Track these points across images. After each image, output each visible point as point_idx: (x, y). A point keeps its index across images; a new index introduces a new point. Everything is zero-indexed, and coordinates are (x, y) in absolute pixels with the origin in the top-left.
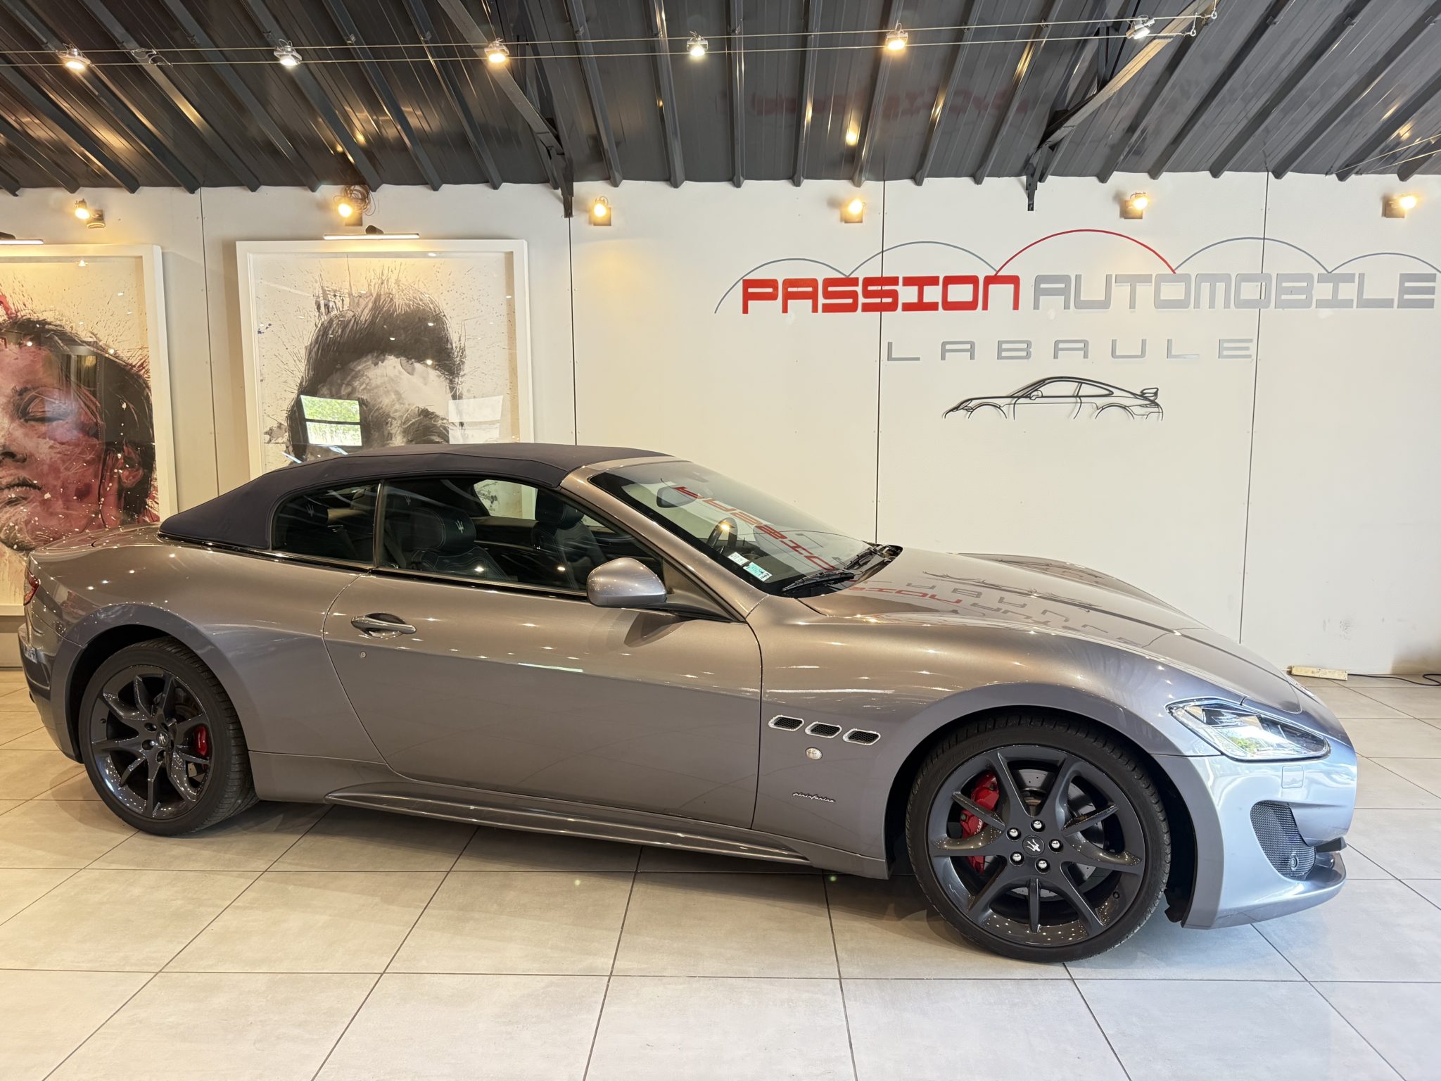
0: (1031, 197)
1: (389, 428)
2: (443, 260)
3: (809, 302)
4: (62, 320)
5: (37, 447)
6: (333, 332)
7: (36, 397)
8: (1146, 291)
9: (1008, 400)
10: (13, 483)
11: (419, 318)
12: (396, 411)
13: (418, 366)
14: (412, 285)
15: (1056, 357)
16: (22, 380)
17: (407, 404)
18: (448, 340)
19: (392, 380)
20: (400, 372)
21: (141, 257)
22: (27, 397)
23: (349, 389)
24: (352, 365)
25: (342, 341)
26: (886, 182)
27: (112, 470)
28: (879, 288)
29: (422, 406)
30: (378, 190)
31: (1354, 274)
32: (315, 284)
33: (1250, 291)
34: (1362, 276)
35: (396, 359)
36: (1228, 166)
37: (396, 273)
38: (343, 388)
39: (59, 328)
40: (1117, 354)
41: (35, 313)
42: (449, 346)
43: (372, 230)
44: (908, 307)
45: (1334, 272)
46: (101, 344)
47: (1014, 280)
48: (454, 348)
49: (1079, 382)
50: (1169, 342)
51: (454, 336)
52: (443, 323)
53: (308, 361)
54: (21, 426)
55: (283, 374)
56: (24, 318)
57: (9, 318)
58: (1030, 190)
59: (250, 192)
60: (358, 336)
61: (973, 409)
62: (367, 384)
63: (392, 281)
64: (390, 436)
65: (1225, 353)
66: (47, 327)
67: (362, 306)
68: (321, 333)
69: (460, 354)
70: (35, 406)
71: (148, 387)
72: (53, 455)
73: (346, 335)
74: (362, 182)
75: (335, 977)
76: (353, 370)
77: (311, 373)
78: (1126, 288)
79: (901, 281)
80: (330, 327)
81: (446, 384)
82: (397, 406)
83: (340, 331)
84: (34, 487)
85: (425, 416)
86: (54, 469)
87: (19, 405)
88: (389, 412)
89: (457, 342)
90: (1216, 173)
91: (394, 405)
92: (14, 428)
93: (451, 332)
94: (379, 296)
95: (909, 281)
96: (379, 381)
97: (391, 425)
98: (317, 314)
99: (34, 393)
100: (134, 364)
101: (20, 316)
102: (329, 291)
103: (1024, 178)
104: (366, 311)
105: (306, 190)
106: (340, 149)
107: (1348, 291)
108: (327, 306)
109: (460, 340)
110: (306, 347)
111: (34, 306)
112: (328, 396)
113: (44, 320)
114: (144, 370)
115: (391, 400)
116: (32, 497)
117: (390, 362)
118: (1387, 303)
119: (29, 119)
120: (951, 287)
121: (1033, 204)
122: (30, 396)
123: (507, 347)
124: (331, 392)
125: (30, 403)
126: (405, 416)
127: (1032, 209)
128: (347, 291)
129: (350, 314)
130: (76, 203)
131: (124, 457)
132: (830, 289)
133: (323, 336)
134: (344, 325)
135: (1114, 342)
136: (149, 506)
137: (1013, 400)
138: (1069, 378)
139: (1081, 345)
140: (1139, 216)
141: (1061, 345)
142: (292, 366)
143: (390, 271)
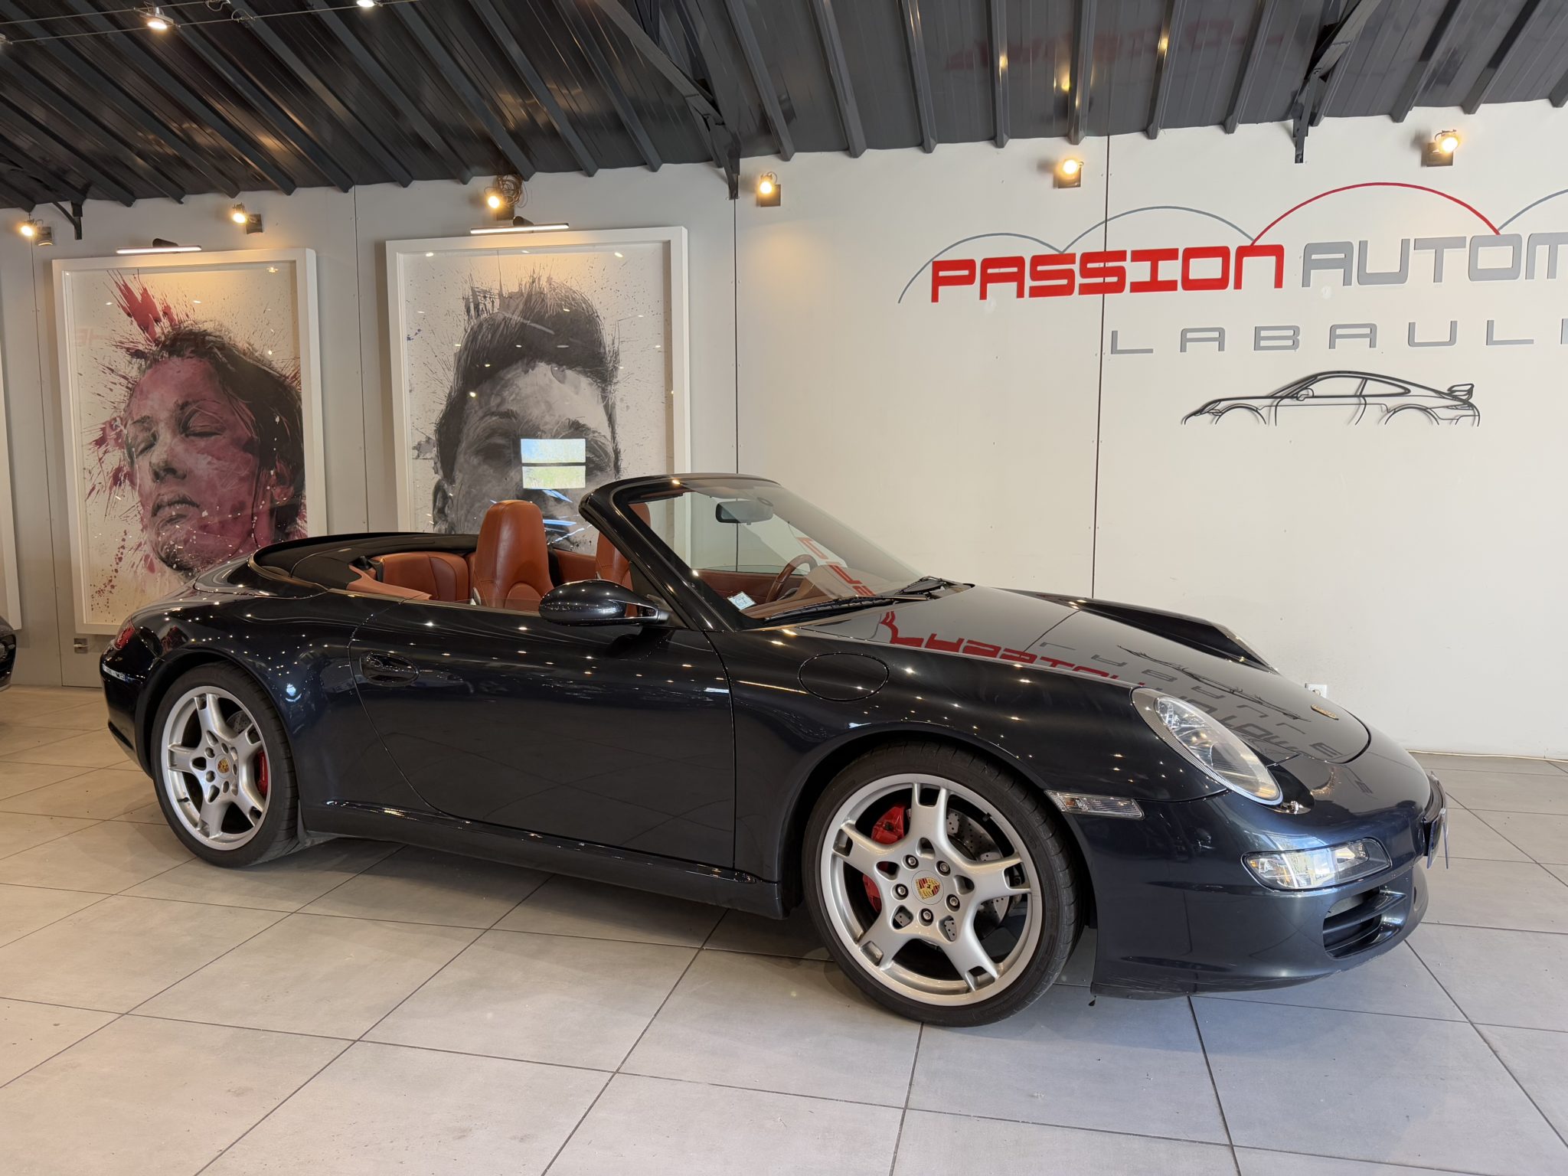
0: (1299, 145)
2: (597, 253)
3: (1014, 285)
8: (1456, 260)
9: (1268, 401)
10: (174, 500)
13: (569, 373)
14: (565, 283)
15: (1332, 346)
18: (601, 344)
20: (550, 380)
21: (295, 262)
23: (498, 400)
24: (502, 373)
26: (1110, 137)
27: (265, 487)
28: (1102, 265)
29: (573, 418)
30: (531, 179)
37: (548, 269)
38: (492, 399)
39: (219, 340)
40: (1416, 341)
42: (602, 350)
43: (520, 222)
44: (1137, 287)
46: (256, 354)
47: (1277, 251)
48: (607, 352)
49: (1362, 378)
50: (1490, 323)
51: (607, 339)
53: (457, 369)
55: (431, 384)
56: (187, 329)
58: (1298, 138)
59: (401, 188)
60: (507, 342)
61: (1221, 413)
62: (517, 395)
66: (207, 338)
67: (513, 308)
68: (471, 338)
71: (300, 400)
76: (503, 379)
77: (460, 382)
78: (1430, 254)
79: (1129, 256)
80: (480, 332)
81: (598, 392)
82: (547, 418)
84: (192, 504)
85: (577, 429)
88: (539, 425)
90: (1557, 101)
94: (530, 296)
95: (1138, 256)
98: (466, 318)
99: (194, 407)
100: (287, 375)
101: (183, 328)
102: (479, 292)
103: (1290, 122)
105: (458, 183)
108: (477, 307)
110: (455, 354)
113: (205, 331)
116: (190, 515)
120: (1192, 261)
121: (1302, 154)
123: (662, 350)
124: (480, 403)
127: (1301, 161)
129: (500, 317)
130: (234, 208)
131: (276, 473)
132: (1040, 268)
133: (472, 342)
134: (493, 325)
135: (1412, 326)
136: (299, 526)
137: (1274, 402)
138: (1349, 372)
139: (1367, 331)
140: (1449, 162)
141: (1339, 332)
142: (440, 374)
143: (542, 267)
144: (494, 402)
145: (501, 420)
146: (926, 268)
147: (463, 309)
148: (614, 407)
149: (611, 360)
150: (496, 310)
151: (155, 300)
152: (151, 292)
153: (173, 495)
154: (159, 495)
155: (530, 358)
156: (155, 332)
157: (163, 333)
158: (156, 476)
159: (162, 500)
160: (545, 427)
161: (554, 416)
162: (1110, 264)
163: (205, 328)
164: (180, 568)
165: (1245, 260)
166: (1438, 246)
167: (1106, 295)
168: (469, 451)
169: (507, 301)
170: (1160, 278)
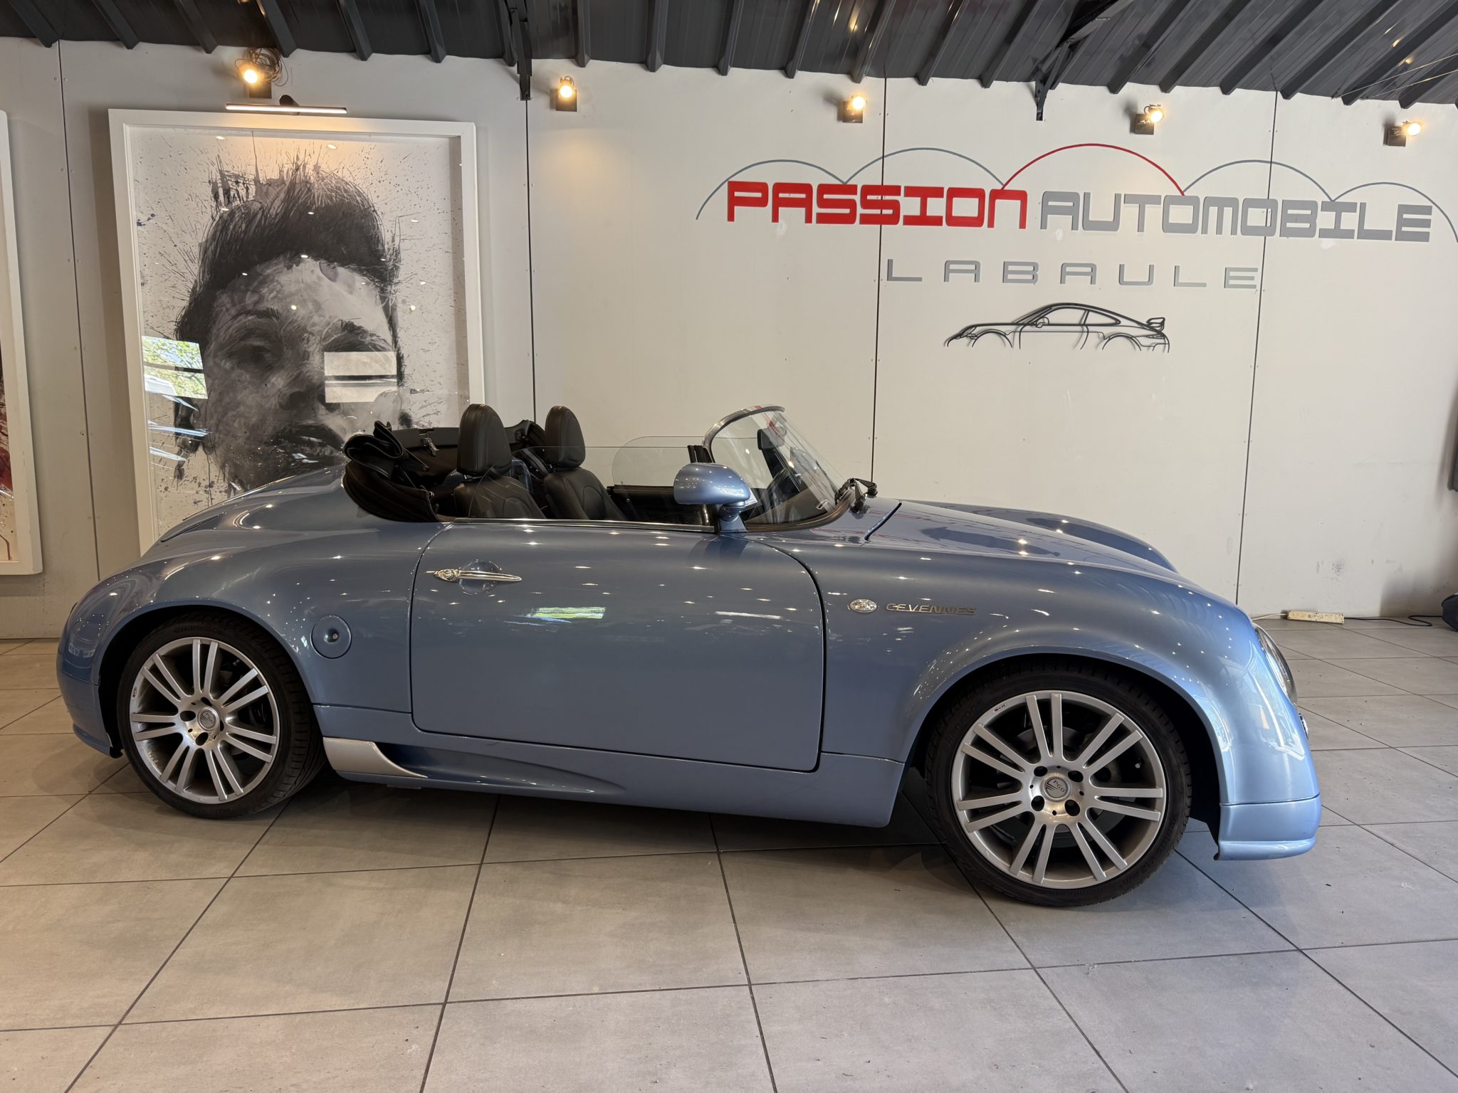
0: (1040, 104)
1: (306, 346)
2: (373, 144)
3: (802, 211)
6: (234, 227)
9: (1013, 328)
11: (343, 213)
12: (314, 325)
13: (341, 270)
14: (335, 172)
15: (1062, 281)
18: (378, 241)
19: (309, 287)
20: (319, 278)
23: (256, 298)
24: (259, 268)
25: (246, 238)
26: (887, 79)
28: (879, 198)
29: (346, 319)
30: (290, 56)
31: (1356, 204)
32: (211, 167)
33: (1257, 217)
34: (1363, 206)
35: (315, 262)
36: (1240, 83)
37: (314, 157)
40: (1124, 280)
42: (380, 248)
43: (287, 101)
44: (910, 221)
45: (1337, 201)
47: (1021, 196)
48: (386, 249)
49: (1086, 310)
50: (1177, 268)
51: (386, 236)
52: (373, 219)
55: (170, 277)
58: (1040, 99)
59: (125, 49)
60: (266, 233)
61: (978, 337)
65: (1231, 282)
67: (272, 197)
68: (220, 227)
69: (393, 257)
74: (270, 44)
76: (261, 275)
77: (207, 276)
78: (1135, 208)
80: (231, 221)
81: (376, 292)
82: (316, 319)
83: (244, 226)
88: (306, 325)
89: (390, 243)
90: (1226, 90)
91: (311, 317)
93: (383, 231)
94: (293, 184)
95: (911, 192)
96: (293, 288)
97: (308, 341)
98: (214, 204)
102: (229, 176)
103: (1033, 84)
104: (277, 203)
105: (199, 50)
107: (1350, 221)
108: (227, 192)
110: (200, 245)
118: (1385, 235)
120: (955, 200)
121: (1042, 113)
123: (451, 251)
124: (233, 300)
126: (326, 330)
127: (1041, 119)
128: (253, 177)
132: (826, 196)
133: (221, 231)
134: (249, 217)
135: (1121, 267)
137: (1017, 328)
138: (1076, 304)
139: (1089, 270)
140: (1151, 132)
141: (1068, 269)
142: (181, 266)
143: (307, 154)
144: (250, 299)
145: (259, 320)
146: (721, 188)
147: (210, 194)
148: (396, 309)
149: (390, 260)
150: (251, 198)
155: (294, 253)
160: (314, 328)
161: (324, 316)
162: (887, 198)
165: (998, 202)
166: (1142, 201)
167: (883, 226)
168: (219, 354)
169: (265, 189)
170: (929, 213)
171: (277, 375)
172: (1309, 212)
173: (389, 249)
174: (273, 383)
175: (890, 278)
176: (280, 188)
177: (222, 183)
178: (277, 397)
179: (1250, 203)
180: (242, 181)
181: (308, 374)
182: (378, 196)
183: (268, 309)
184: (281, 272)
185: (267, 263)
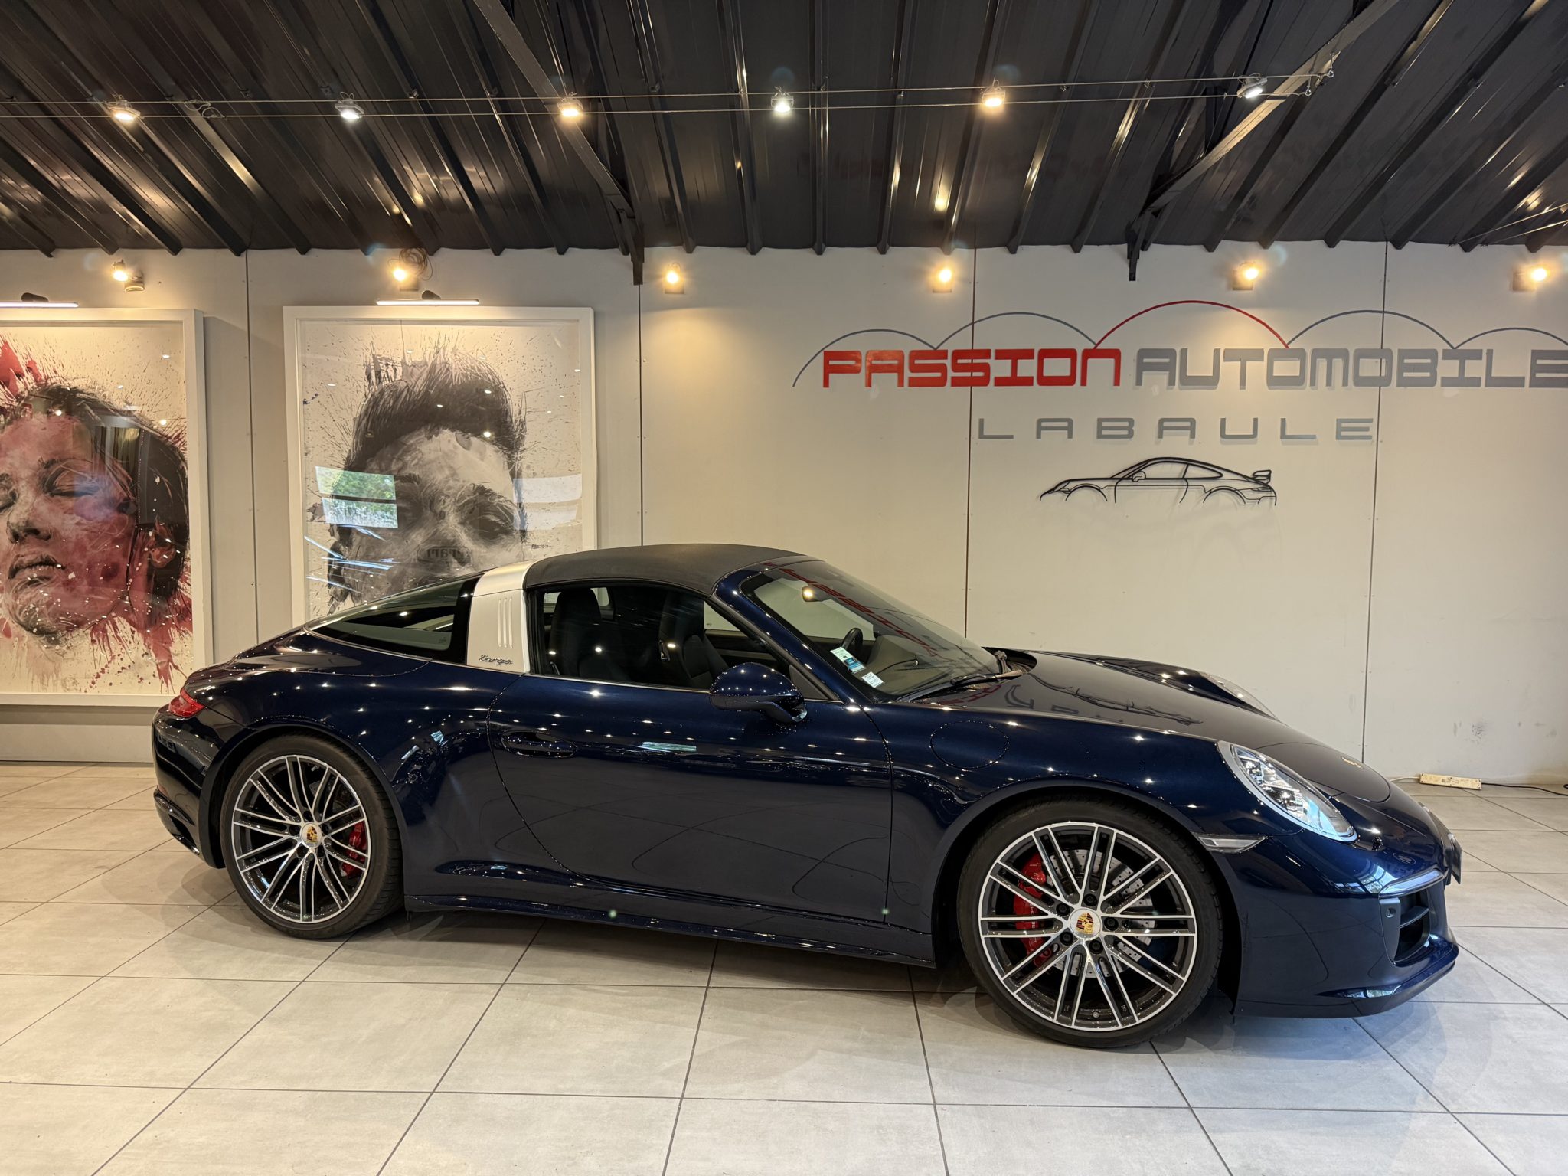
0: (1132, 266)
1: (442, 507)
2: (503, 328)
3: (895, 376)
4: (94, 388)
5: (63, 524)
6: (384, 403)
7: (63, 470)
8: (1257, 370)
9: (1108, 482)
10: (36, 561)
11: (477, 389)
12: (450, 488)
13: (474, 440)
14: (470, 354)
15: (1160, 436)
16: (49, 452)
17: (461, 480)
18: (507, 414)
19: (446, 455)
20: (455, 447)
21: (182, 322)
22: (54, 469)
23: (400, 464)
24: (404, 439)
26: (977, 250)
28: (969, 361)
29: (478, 483)
30: (436, 254)
31: (1481, 351)
33: (1370, 368)
34: (1490, 352)
35: (451, 433)
36: (1343, 236)
37: (453, 341)
38: (393, 463)
39: (91, 397)
40: (1227, 433)
41: (66, 380)
42: (508, 419)
43: (428, 295)
44: (1001, 382)
45: (1460, 348)
47: (1115, 354)
48: (514, 421)
49: (1187, 464)
50: (1283, 421)
51: (514, 409)
52: (503, 394)
54: (47, 500)
55: (328, 448)
56: (54, 385)
57: (38, 385)
58: (1132, 258)
59: (300, 255)
60: (410, 408)
61: (1071, 492)
62: (419, 460)
63: (449, 350)
64: (441, 516)
65: (1345, 434)
66: (78, 395)
67: (416, 376)
68: (371, 404)
69: (520, 428)
70: (63, 479)
71: (184, 460)
72: (80, 532)
73: (398, 406)
74: (418, 245)
75: (381, 1096)
76: (405, 444)
77: (360, 447)
80: (382, 398)
81: (505, 459)
82: (451, 483)
83: (391, 402)
85: (481, 494)
86: (80, 547)
87: (45, 479)
89: (517, 416)
90: (1331, 244)
91: (447, 481)
92: (38, 503)
94: (434, 365)
95: (1001, 354)
96: (432, 456)
97: (444, 502)
98: (367, 384)
99: (61, 466)
100: (169, 435)
103: (1124, 247)
104: (421, 381)
105: (359, 253)
106: (396, 210)
107: (1475, 369)
108: (378, 373)
109: (520, 413)
110: (355, 419)
111: (65, 374)
112: (377, 472)
113: (75, 388)
114: (180, 442)
115: (445, 476)
116: (55, 577)
117: (445, 435)
118: (1517, 382)
119: (69, 177)
120: (1046, 361)
121: (1135, 273)
122: (57, 468)
124: (380, 467)
125: (57, 477)
126: (459, 493)
127: (1134, 279)
130: (114, 265)
131: (156, 535)
132: (917, 362)
133: (373, 407)
134: (396, 395)
135: (1223, 421)
136: (180, 588)
137: (1114, 482)
138: (1175, 459)
139: (1188, 424)
141: (1166, 424)
142: (338, 439)
143: (447, 338)
145: (403, 484)
147: (364, 375)
150: (398, 378)
151: (17, 355)
152: (13, 346)
153: (35, 556)
154: (18, 556)
155: (434, 425)
156: (16, 386)
157: (27, 389)
158: (16, 537)
159: (22, 561)
163: (76, 385)
164: (42, 632)
165: (1090, 361)
167: (973, 387)
169: (410, 370)
170: (1020, 374)
171: (416, 533)
172: (1429, 361)
173: (516, 421)
174: (413, 541)
175: (982, 436)
176: (423, 369)
177: (374, 365)
178: (416, 551)
179: (1362, 354)
180: (391, 364)
181: (443, 532)
182: (507, 374)
183: (410, 474)
184: (422, 442)
185: (411, 434)
